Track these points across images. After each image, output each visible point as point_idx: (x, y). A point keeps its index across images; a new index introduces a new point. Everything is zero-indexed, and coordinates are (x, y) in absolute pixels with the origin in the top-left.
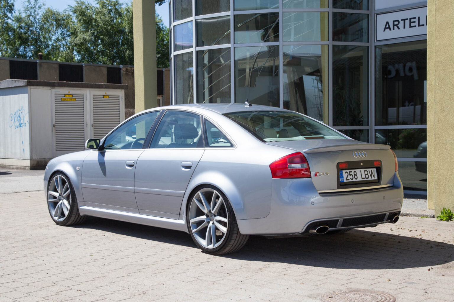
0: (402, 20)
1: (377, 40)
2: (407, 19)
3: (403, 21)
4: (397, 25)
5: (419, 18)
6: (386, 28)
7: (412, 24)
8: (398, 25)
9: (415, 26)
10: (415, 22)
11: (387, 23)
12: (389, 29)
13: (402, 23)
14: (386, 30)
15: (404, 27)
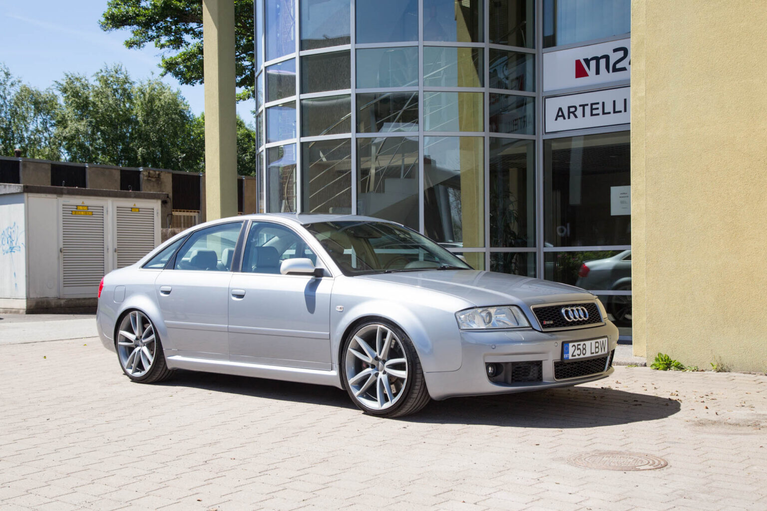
0: (580, 106)
1: (547, 131)
2: (587, 105)
3: (582, 108)
4: (573, 113)
5: (603, 103)
6: (558, 116)
7: (595, 112)
8: (575, 113)
9: (598, 114)
10: (598, 109)
11: (560, 109)
12: (562, 118)
13: (580, 110)
14: (558, 118)
15: (584, 116)
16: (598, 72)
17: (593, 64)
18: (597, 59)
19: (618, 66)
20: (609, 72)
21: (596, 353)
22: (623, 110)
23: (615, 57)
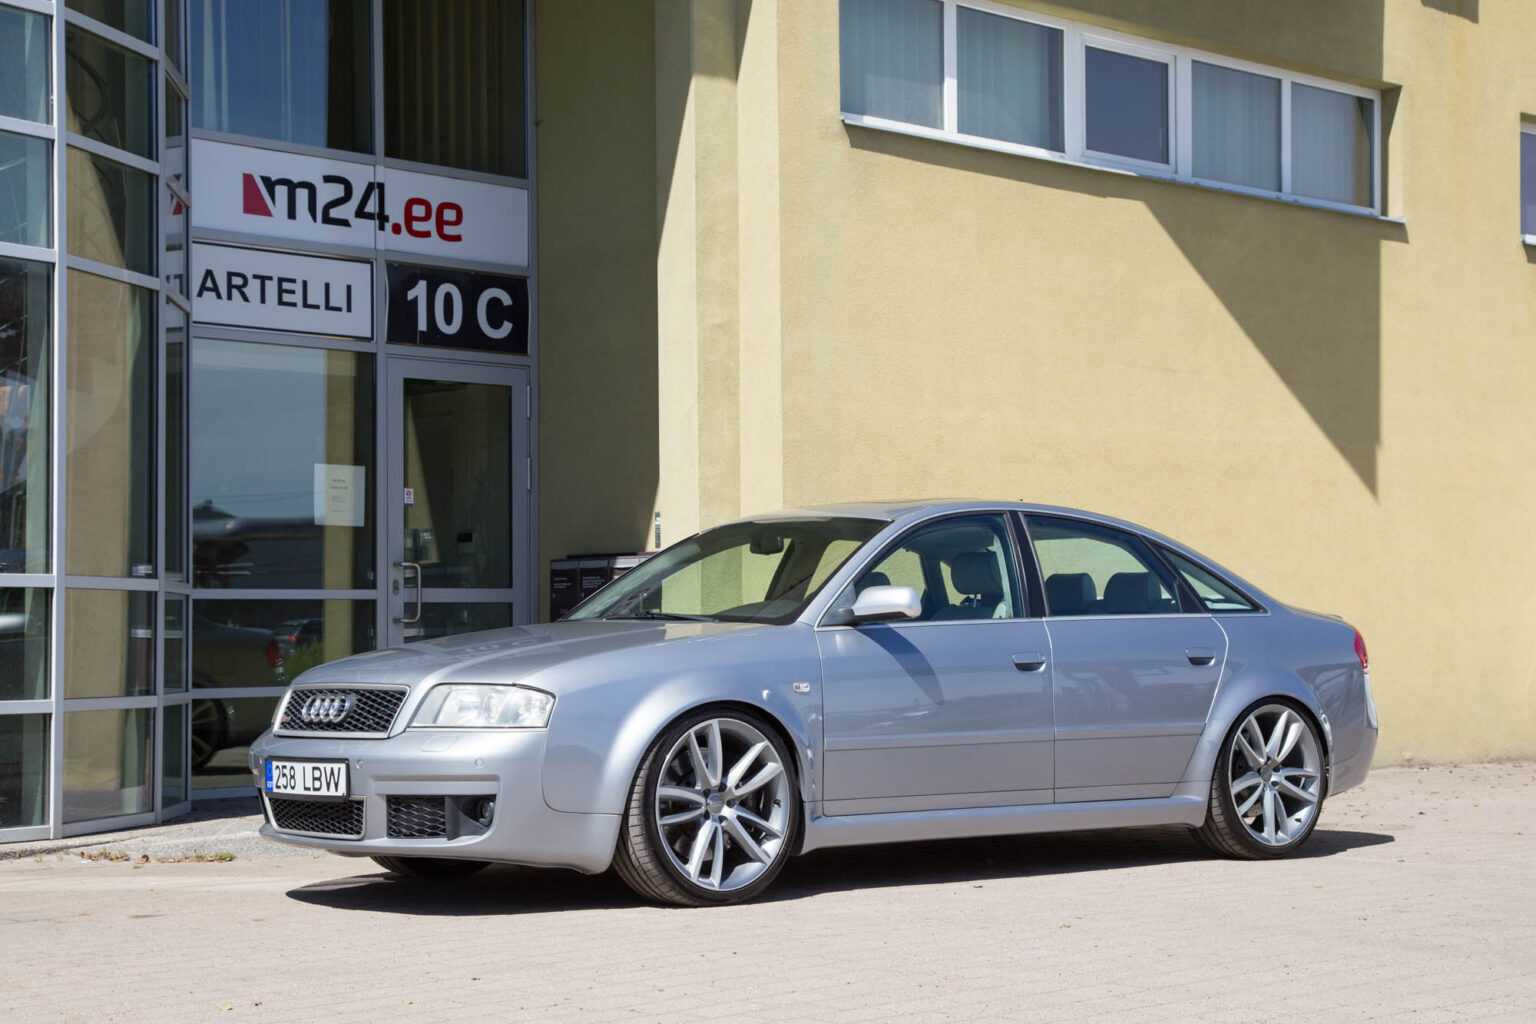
0: (255, 277)
2: (270, 278)
3: (258, 282)
4: (239, 288)
5: (305, 283)
6: (203, 288)
7: (286, 298)
8: (245, 290)
9: (294, 305)
10: (293, 292)
11: (209, 274)
12: (213, 294)
13: (254, 285)
14: (205, 293)
15: (263, 300)
16: (292, 214)
17: (281, 192)
18: (292, 187)
19: (334, 213)
20: (315, 219)
21: (315, 789)
22: (345, 308)
23: (327, 193)
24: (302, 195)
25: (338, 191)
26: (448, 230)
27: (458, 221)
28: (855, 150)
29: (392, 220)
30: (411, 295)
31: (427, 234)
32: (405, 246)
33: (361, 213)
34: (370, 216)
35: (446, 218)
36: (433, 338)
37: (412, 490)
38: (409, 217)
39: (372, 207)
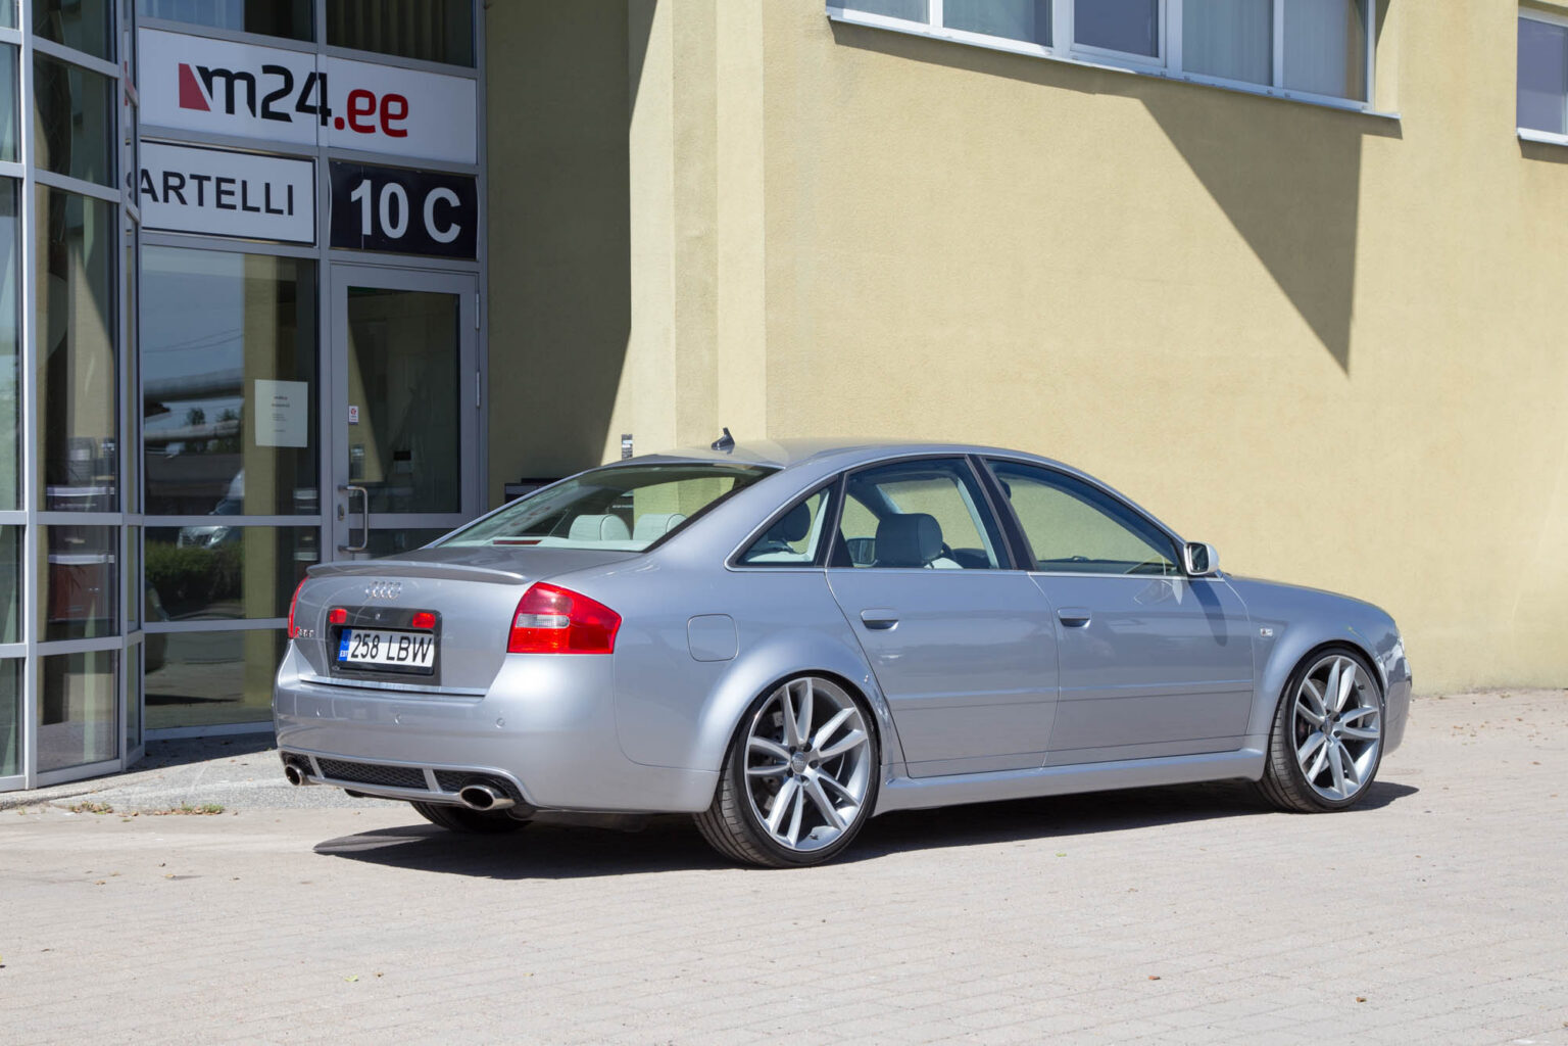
0: (193, 177)
2: (208, 178)
3: (196, 182)
4: (176, 189)
5: (244, 184)
7: (225, 199)
8: (181, 191)
9: (233, 207)
10: (231, 193)
11: (146, 174)
12: (150, 196)
13: (192, 186)
14: (140, 195)
15: (201, 203)
16: (230, 109)
17: (219, 83)
18: (230, 78)
19: (274, 106)
20: (254, 115)
22: (285, 209)
23: (268, 84)
24: (240, 87)
25: (278, 82)
26: (393, 124)
27: (404, 115)
28: (841, 47)
29: (335, 114)
30: (355, 196)
31: (370, 129)
32: (348, 141)
33: (302, 106)
34: (311, 110)
35: (390, 111)
36: (379, 242)
37: (356, 408)
38: (353, 112)
39: (313, 100)
